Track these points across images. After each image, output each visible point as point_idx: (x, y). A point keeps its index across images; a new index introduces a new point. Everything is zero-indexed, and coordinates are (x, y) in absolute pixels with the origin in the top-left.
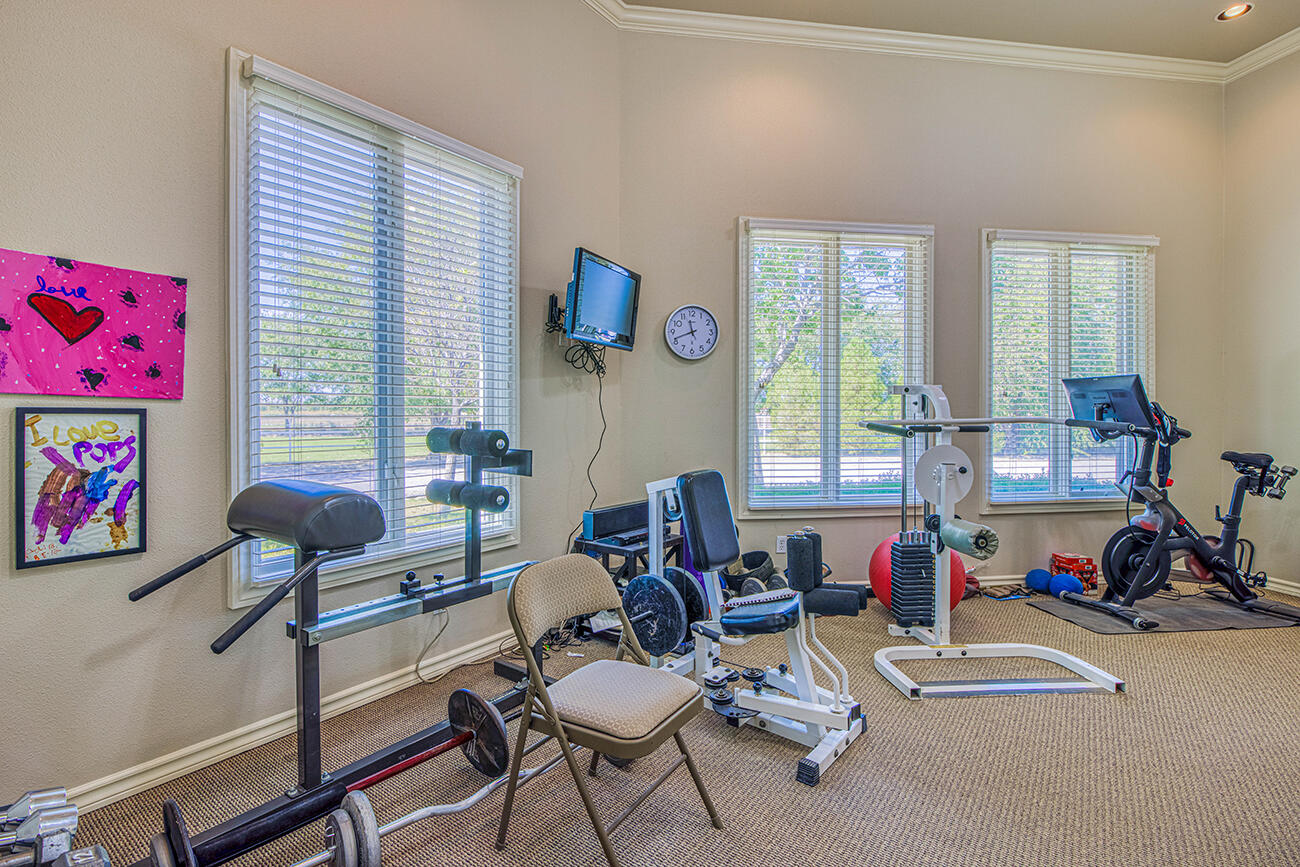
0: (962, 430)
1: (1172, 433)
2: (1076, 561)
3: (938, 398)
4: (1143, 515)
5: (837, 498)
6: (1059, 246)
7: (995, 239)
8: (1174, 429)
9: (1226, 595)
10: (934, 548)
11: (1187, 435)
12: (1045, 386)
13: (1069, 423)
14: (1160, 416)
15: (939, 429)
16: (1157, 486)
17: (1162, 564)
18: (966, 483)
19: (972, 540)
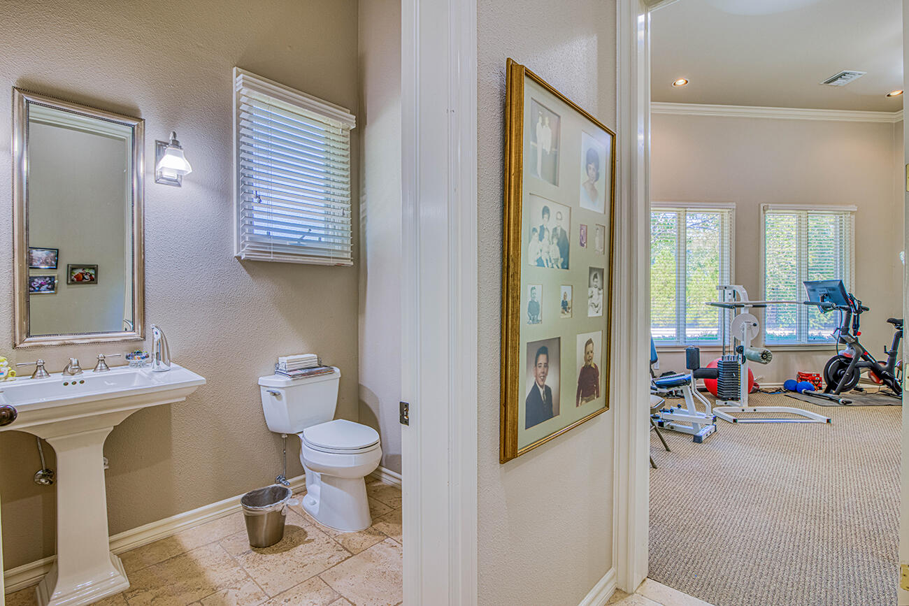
0: (754, 306)
1: (859, 308)
2: (811, 375)
3: (741, 290)
4: (845, 350)
5: (685, 342)
6: (801, 212)
7: (768, 209)
8: (859, 307)
9: (890, 392)
10: (740, 362)
11: (867, 310)
12: (794, 281)
13: (805, 303)
14: (852, 299)
15: (743, 306)
16: (852, 335)
17: (855, 374)
18: (756, 330)
19: (760, 355)
